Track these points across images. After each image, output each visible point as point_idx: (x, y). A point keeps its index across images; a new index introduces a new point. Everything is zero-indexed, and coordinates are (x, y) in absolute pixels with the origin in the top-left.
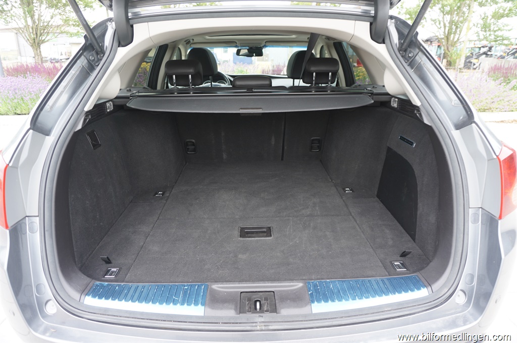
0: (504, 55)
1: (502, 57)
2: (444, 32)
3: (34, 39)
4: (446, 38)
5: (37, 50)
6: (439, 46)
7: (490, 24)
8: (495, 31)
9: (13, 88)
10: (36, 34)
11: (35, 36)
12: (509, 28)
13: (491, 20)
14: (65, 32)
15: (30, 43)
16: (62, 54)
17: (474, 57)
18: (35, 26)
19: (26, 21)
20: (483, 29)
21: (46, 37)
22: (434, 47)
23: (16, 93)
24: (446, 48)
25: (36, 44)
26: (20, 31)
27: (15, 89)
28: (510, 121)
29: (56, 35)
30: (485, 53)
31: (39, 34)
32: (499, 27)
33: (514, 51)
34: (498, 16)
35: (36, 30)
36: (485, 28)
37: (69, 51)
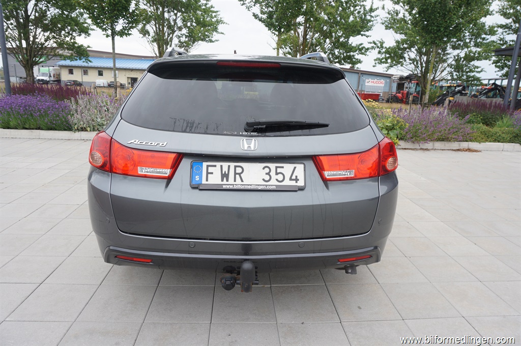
0: (478, 94)
1: (475, 96)
2: (421, 71)
3: (28, 61)
4: (422, 77)
5: (29, 71)
6: (417, 84)
7: (462, 65)
8: (467, 72)
9: (23, 105)
10: (30, 55)
11: (29, 58)
12: (479, 70)
13: (463, 61)
14: (59, 55)
15: (23, 64)
16: (50, 76)
17: (450, 95)
18: (29, 48)
19: (21, 43)
20: (457, 70)
21: (40, 59)
22: (413, 84)
23: (26, 109)
24: (423, 86)
25: (29, 65)
26: (14, 52)
27: (25, 106)
28: (465, 150)
29: (50, 57)
30: (459, 92)
31: (32, 56)
32: (470, 68)
33: (486, 90)
34: (469, 58)
35: (30, 52)
36: (458, 69)
37: (58, 73)
